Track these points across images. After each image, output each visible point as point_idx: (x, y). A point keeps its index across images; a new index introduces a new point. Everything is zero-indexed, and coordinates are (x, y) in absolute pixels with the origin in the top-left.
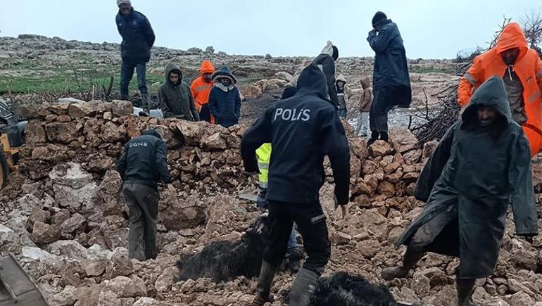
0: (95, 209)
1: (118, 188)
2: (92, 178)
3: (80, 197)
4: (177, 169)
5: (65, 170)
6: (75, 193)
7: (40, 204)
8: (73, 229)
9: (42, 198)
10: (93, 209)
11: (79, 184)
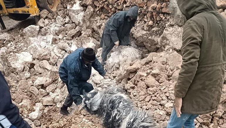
0: (84, 25)
1: (90, 16)
2: (83, 9)
3: (78, 19)
4: (115, 8)
5: (73, 5)
6: (76, 16)
7: (64, 21)
8: (72, 35)
9: (64, 18)
10: (83, 25)
11: (77, 12)
